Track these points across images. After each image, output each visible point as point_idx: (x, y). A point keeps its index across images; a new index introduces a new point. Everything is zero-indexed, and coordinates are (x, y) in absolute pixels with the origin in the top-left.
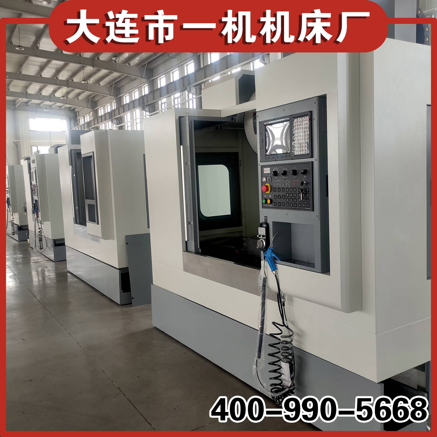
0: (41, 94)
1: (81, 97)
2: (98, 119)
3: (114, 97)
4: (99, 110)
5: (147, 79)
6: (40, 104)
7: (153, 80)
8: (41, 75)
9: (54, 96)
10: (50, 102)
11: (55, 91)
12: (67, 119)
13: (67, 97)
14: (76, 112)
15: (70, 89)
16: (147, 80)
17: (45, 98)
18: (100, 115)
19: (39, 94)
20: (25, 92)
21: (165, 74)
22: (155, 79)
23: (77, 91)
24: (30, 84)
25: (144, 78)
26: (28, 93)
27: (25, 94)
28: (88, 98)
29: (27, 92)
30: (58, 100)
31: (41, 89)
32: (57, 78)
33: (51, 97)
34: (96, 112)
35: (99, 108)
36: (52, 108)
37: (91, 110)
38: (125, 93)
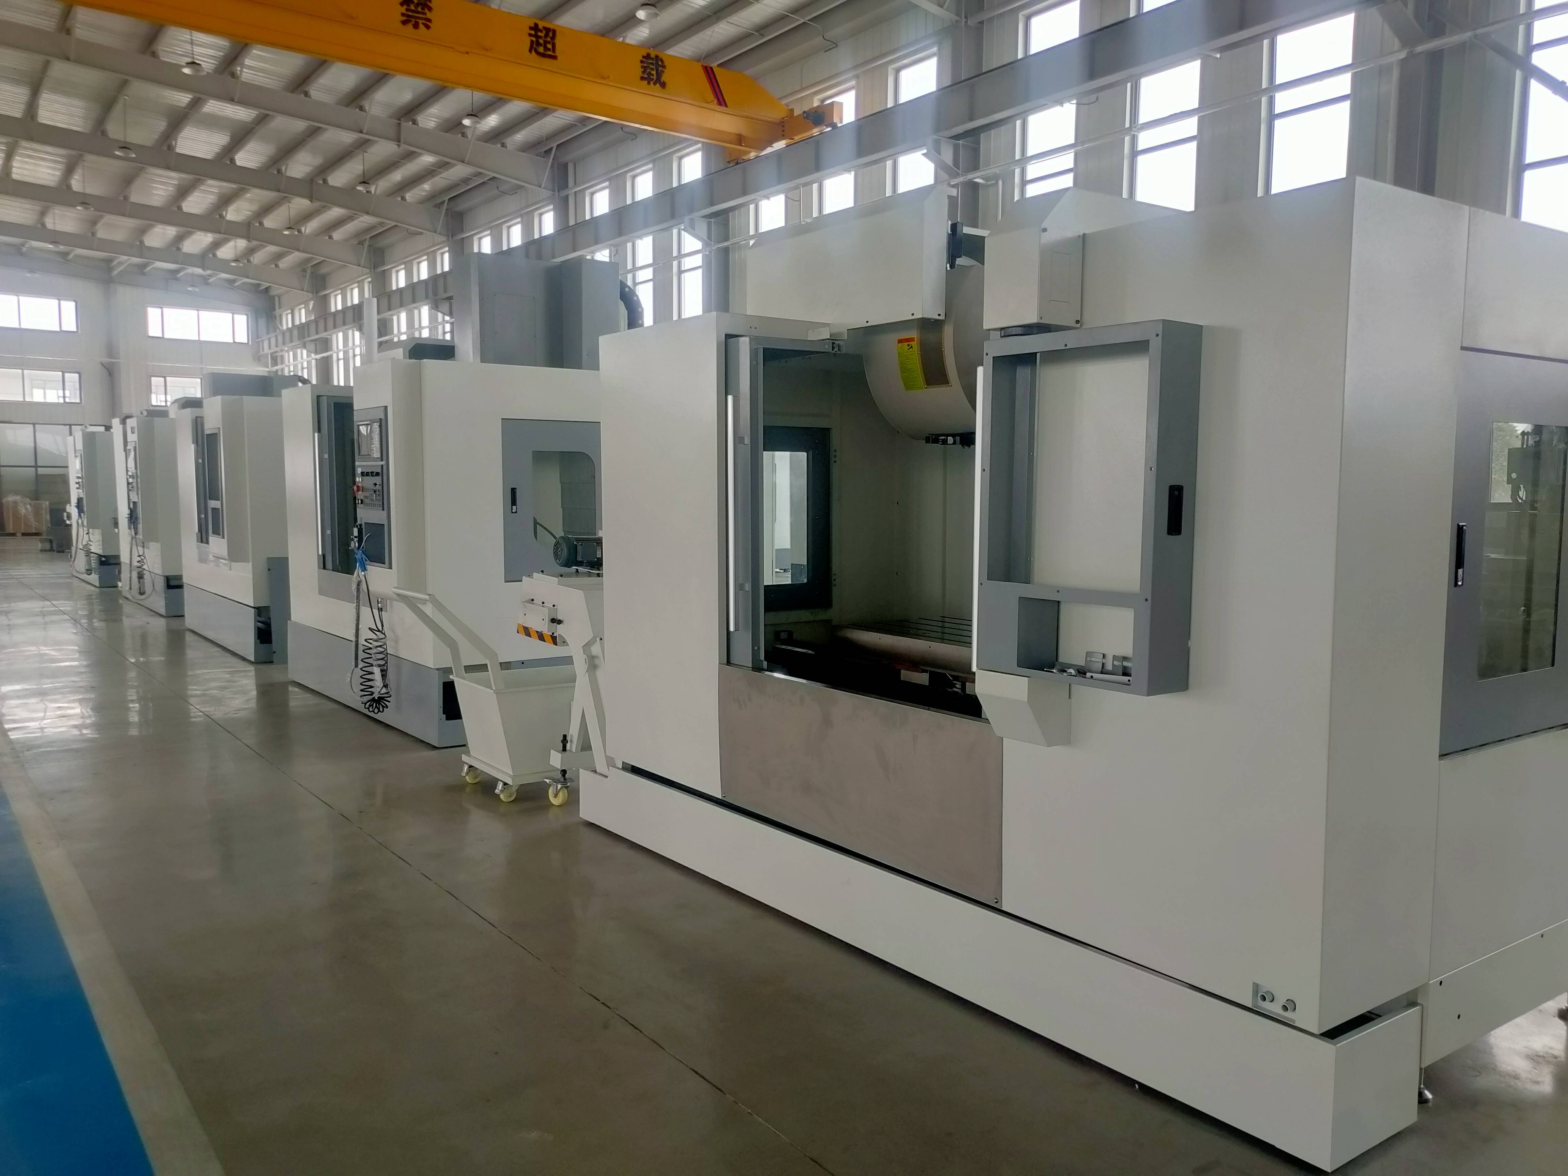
0: (179, 249)
1: (284, 264)
2: (325, 320)
3: (367, 271)
4: (330, 297)
5: (448, 236)
6: (177, 271)
7: (463, 238)
8: (180, 208)
9: (214, 255)
10: (203, 270)
11: (216, 245)
12: (249, 314)
13: (249, 261)
14: (273, 297)
15: (255, 243)
16: (448, 239)
17: (190, 260)
18: (333, 310)
19: (174, 249)
20: (138, 243)
21: (490, 228)
22: (466, 237)
23: (272, 249)
24: (150, 227)
25: (440, 234)
26: (146, 244)
27: (136, 246)
28: (302, 266)
29: (142, 242)
30: (223, 266)
31: (180, 239)
32: (221, 216)
33: (206, 258)
34: (324, 302)
35: (332, 292)
36: (208, 284)
37: (310, 295)
38: (395, 262)
